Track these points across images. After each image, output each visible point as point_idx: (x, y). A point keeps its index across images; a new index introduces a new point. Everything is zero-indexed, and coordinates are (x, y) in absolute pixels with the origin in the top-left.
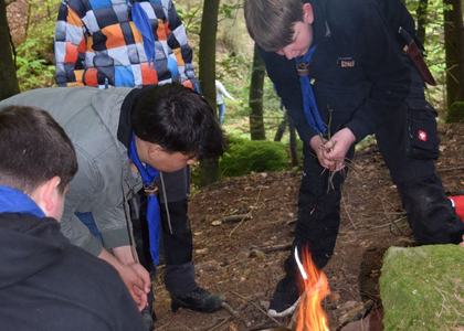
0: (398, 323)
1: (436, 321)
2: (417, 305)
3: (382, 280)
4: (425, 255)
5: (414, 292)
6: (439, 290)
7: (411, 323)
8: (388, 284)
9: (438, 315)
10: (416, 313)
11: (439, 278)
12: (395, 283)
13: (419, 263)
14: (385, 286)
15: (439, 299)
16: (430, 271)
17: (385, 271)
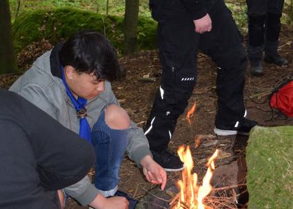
0: (257, 180)
1: (282, 181)
2: (271, 168)
3: (247, 148)
4: (278, 133)
5: (269, 159)
6: (286, 159)
7: (265, 181)
8: (252, 152)
9: (284, 176)
10: (269, 174)
11: (287, 151)
12: (257, 152)
13: (274, 139)
14: (249, 153)
15: (286, 165)
16: (281, 145)
17: (251, 143)
